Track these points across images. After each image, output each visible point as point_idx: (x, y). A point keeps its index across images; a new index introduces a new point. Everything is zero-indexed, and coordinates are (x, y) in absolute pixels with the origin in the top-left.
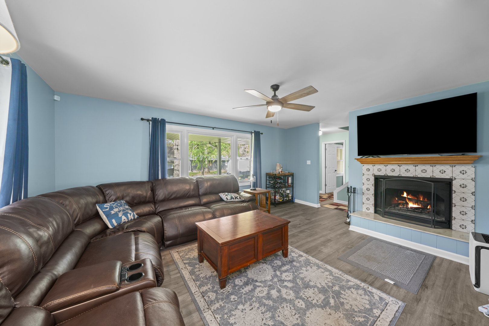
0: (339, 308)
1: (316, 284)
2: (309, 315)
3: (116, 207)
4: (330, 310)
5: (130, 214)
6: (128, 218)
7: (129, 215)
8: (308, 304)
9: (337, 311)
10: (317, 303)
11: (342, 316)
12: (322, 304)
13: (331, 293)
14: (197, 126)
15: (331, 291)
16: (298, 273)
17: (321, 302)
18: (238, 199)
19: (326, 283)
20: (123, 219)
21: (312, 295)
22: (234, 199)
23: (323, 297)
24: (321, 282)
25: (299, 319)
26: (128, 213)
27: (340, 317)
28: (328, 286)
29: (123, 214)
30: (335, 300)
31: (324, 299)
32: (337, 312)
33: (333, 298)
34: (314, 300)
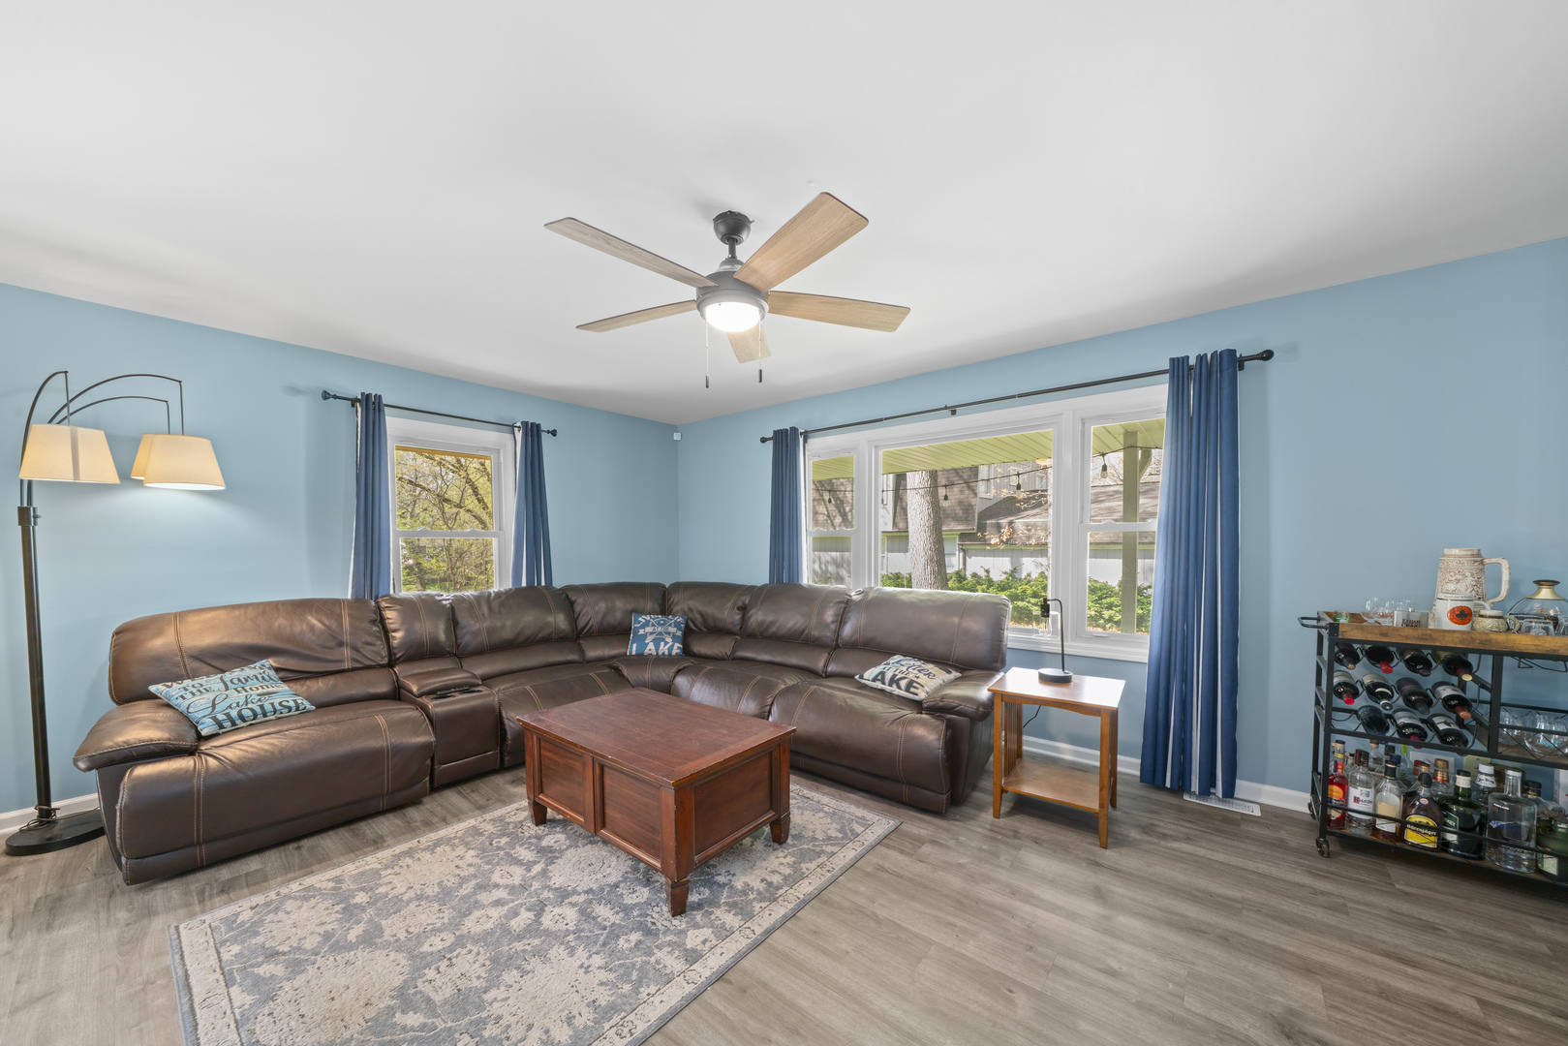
0: (374, 1034)
1: (502, 988)
2: (391, 958)
3: (653, 625)
4: (382, 1006)
5: (666, 643)
6: (657, 649)
7: (662, 644)
8: (429, 959)
9: (370, 1024)
10: (424, 979)
11: (347, 1035)
12: (412, 991)
13: (449, 1024)
14: (881, 420)
15: (458, 1028)
16: (573, 944)
17: (423, 989)
18: (899, 687)
19: (500, 1017)
20: (648, 648)
21: (455, 972)
22: (884, 683)
23: (437, 998)
24: (509, 1002)
25: (392, 939)
26: (663, 640)
27: (345, 1027)
28: (481, 1023)
29: (654, 641)
30: (412, 1029)
31: (429, 1000)
32: (364, 1024)
33: (423, 1027)
34: (439, 972)
